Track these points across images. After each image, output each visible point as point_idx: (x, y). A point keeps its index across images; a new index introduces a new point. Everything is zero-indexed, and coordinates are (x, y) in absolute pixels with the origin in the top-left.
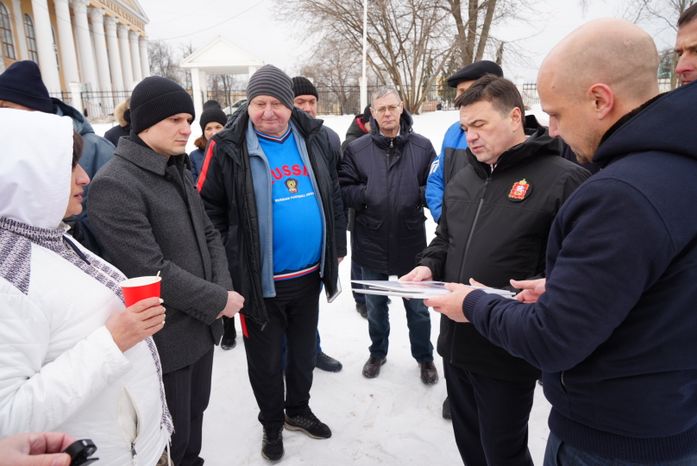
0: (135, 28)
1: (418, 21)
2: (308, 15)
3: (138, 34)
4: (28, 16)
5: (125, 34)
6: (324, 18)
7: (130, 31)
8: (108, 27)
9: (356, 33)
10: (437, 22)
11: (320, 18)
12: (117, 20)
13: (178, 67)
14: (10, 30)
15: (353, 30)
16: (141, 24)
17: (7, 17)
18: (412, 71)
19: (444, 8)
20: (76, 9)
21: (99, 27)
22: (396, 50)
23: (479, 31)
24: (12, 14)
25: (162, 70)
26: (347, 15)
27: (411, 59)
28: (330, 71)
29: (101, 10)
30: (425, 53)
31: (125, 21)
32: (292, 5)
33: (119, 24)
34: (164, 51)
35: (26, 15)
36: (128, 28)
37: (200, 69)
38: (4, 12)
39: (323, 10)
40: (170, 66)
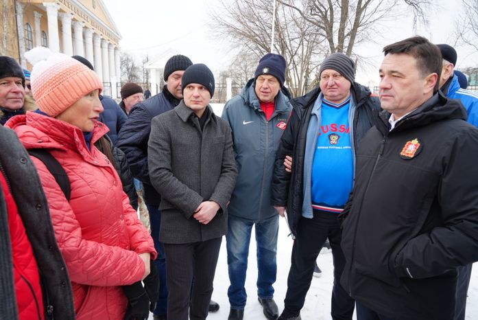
0: (112, 42)
1: (305, 42)
2: (230, 37)
3: (114, 46)
4: (44, 33)
5: (106, 45)
6: (241, 39)
7: (110, 44)
8: (95, 41)
9: (262, 49)
10: (317, 43)
11: (238, 39)
12: (102, 37)
13: (138, 68)
14: (32, 41)
15: (260, 48)
16: (117, 40)
17: (31, 32)
18: (300, 76)
19: (322, 35)
20: (76, 29)
21: (89, 40)
22: (288, 61)
23: (346, 50)
24: (34, 30)
25: (128, 70)
26: (257, 37)
27: (299, 68)
28: (240, 74)
29: (91, 30)
30: (308, 64)
31: (106, 38)
32: (221, 30)
33: (102, 39)
34: (130, 58)
35: (43, 31)
36: (108, 42)
37: (157, 70)
38: (29, 29)
39: (241, 34)
40: (133, 68)
